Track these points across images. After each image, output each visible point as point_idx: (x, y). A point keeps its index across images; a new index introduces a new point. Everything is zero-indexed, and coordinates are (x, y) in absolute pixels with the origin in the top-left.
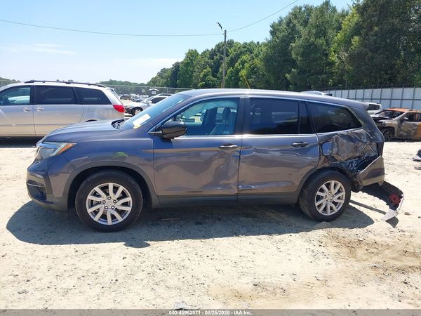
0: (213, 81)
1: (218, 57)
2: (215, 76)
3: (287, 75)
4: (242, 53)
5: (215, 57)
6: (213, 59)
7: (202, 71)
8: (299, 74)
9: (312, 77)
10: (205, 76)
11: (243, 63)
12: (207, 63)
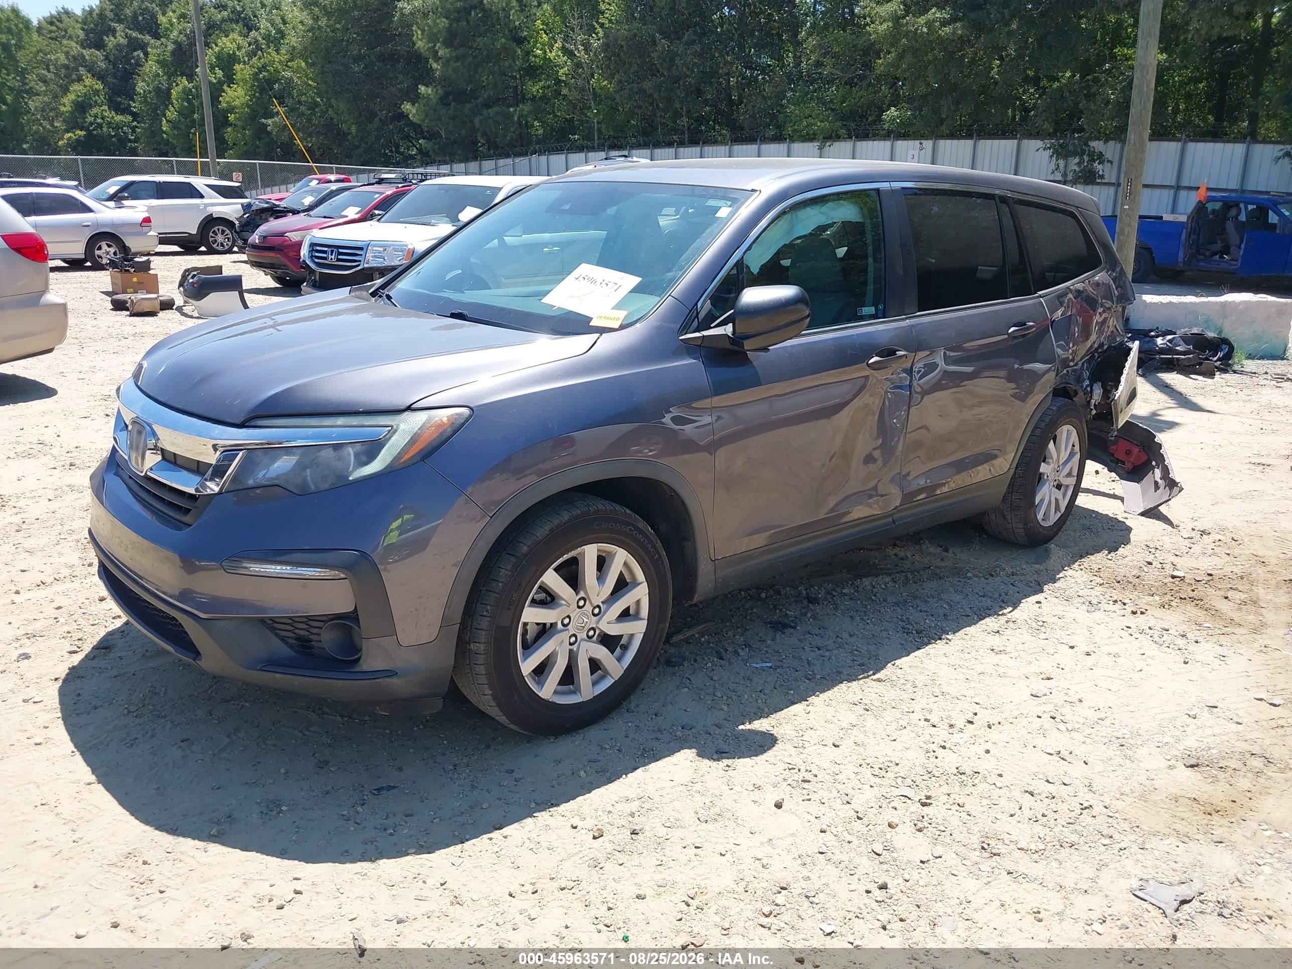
0: (118, 127)
1: (123, 41)
2: (118, 109)
3: (407, 107)
4: (212, 29)
5: (111, 42)
6: (99, 45)
7: (66, 90)
8: (444, 100)
9: (491, 111)
10: (82, 107)
11: (227, 62)
12: (80, 60)
